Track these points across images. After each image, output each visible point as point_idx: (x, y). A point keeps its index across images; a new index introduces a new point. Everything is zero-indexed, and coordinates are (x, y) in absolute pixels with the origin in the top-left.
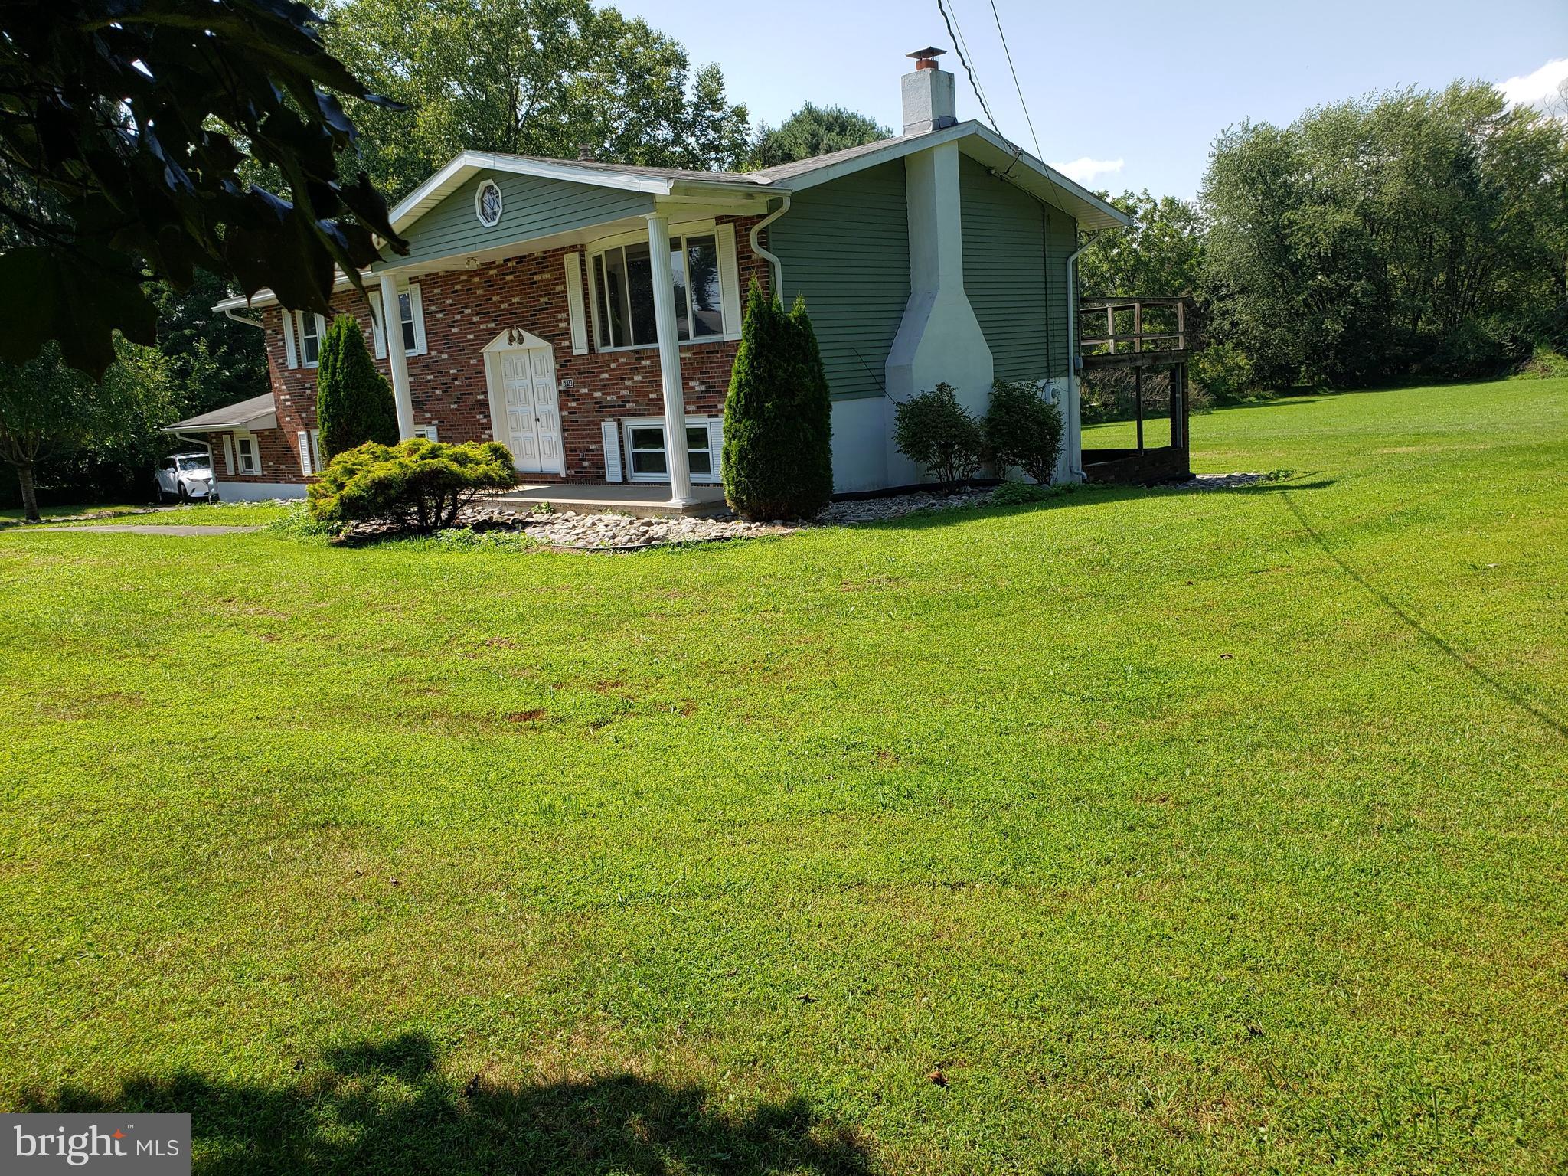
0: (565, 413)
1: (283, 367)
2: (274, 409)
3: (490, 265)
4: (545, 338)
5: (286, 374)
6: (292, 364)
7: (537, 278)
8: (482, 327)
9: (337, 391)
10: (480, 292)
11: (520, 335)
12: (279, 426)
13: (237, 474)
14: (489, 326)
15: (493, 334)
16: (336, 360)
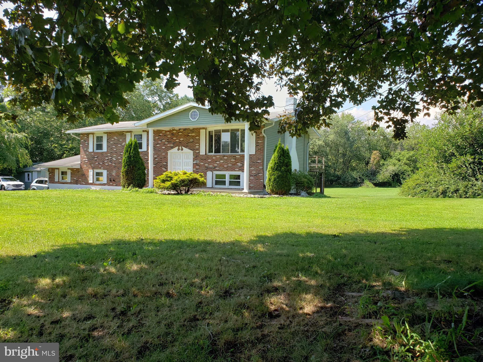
0: (195, 169)
1: (86, 151)
2: (80, 162)
3: (174, 130)
4: (191, 150)
5: (87, 153)
6: (91, 150)
7: (189, 134)
8: (168, 145)
9: (130, 158)
10: (169, 136)
11: (182, 148)
12: (81, 168)
13: (59, 181)
14: (171, 145)
15: (172, 148)
16: (131, 150)
